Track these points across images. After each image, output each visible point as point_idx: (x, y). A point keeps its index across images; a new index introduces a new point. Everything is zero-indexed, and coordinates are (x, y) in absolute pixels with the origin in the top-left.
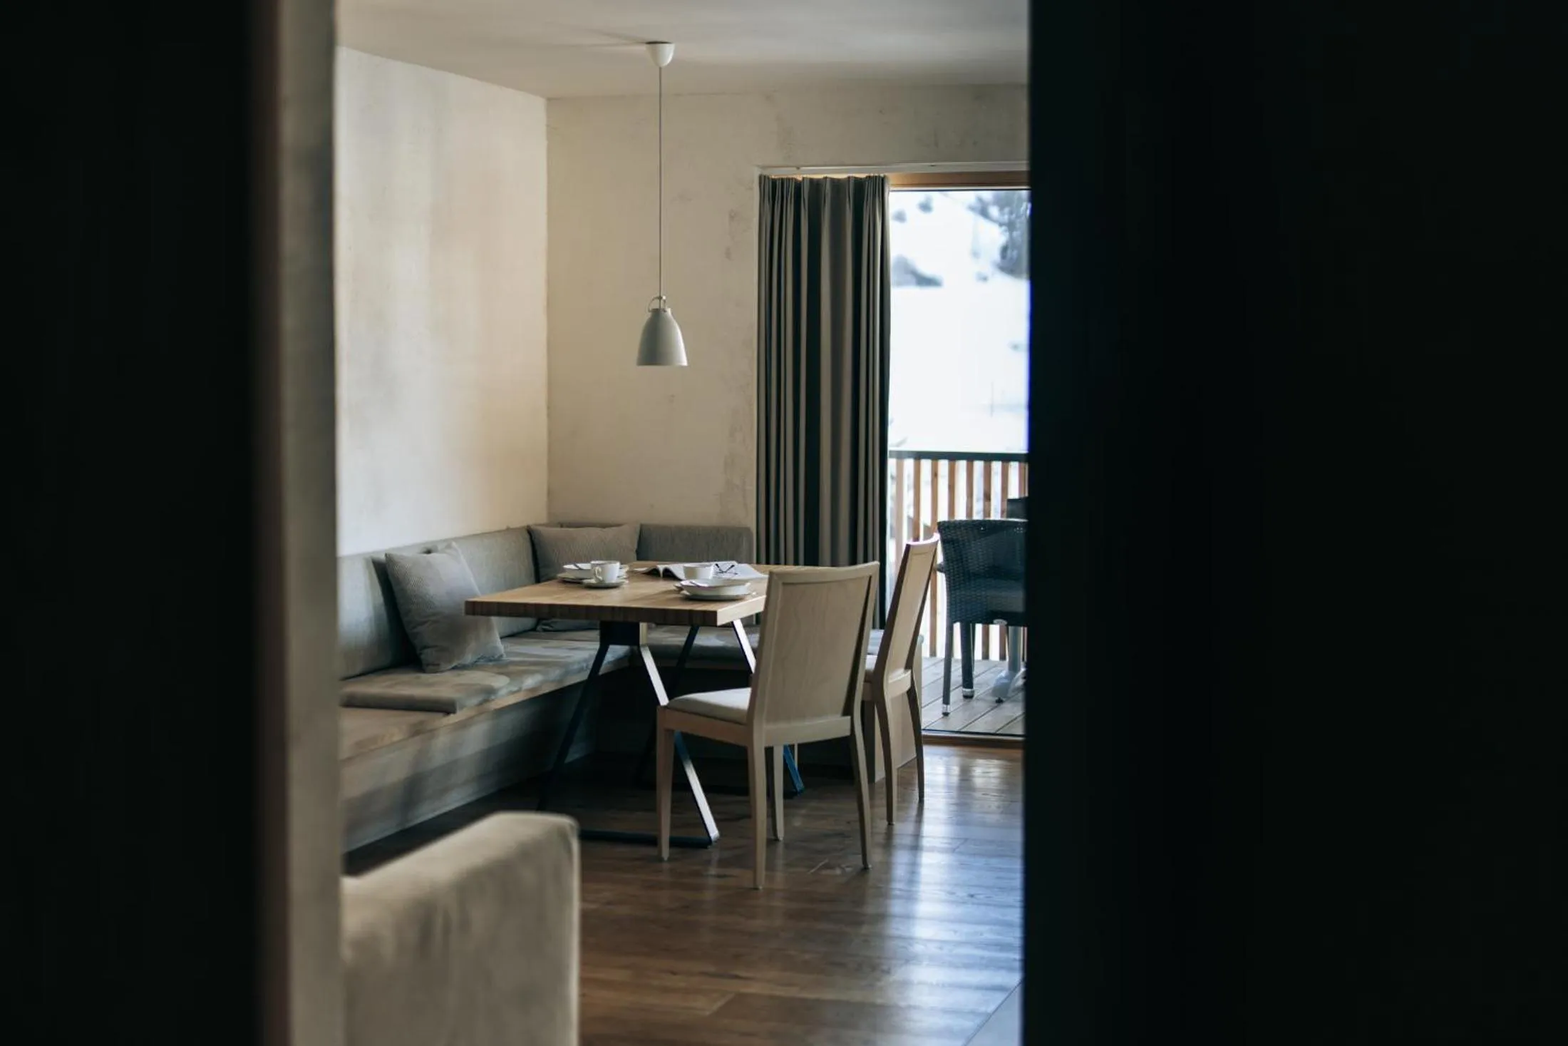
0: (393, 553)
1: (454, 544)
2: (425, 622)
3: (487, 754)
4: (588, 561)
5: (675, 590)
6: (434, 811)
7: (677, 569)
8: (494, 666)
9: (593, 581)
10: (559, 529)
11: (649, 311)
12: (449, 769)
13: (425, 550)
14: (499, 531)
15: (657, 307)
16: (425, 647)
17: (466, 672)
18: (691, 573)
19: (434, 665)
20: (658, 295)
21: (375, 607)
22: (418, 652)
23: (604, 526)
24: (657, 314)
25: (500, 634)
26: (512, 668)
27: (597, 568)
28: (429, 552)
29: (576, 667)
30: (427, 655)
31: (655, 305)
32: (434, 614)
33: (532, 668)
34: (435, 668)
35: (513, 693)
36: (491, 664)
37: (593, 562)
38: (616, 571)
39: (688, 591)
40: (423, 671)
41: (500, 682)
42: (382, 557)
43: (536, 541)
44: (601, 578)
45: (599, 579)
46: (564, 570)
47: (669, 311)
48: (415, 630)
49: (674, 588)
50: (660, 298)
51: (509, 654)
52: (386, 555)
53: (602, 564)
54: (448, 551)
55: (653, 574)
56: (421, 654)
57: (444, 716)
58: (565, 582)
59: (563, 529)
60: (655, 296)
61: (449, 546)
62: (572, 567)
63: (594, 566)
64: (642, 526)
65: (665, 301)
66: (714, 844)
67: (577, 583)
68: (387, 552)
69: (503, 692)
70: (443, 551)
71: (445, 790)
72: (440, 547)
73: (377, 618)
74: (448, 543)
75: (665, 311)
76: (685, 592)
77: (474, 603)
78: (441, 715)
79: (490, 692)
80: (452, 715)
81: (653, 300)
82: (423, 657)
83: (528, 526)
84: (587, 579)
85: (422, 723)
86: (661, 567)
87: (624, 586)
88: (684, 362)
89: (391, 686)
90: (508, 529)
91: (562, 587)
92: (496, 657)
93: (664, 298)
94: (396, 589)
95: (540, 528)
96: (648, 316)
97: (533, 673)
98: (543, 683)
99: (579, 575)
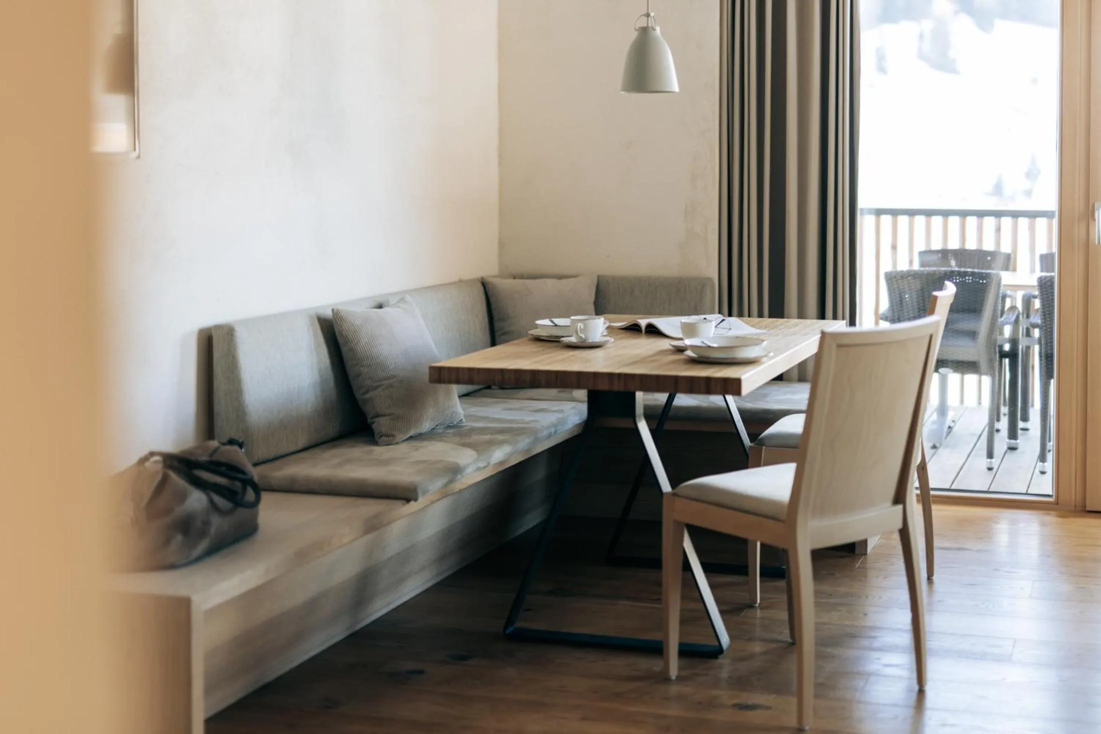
0: (340, 308)
1: (408, 298)
2: (379, 386)
3: (447, 534)
4: (566, 315)
5: (669, 350)
6: (389, 604)
7: (668, 324)
8: (454, 435)
9: (573, 339)
10: (511, 281)
11: (636, 30)
12: (404, 556)
13: (375, 304)
14: (454, 283)
15: (645, 25)
16: (378, 416)
17: (425, 443)
18: (690, 330)
19: (388, 436)
20: (645, 12)
21: (320, 370)
22: (369, 421)
23: (560, 277)
24: (645, 32)
25: (458, 394)
26: (475, 438)
27: (579, 325)
28: (380, 306)
29: (545, 433)
30: (381, 425)
31: (643, 23)
32: (388, 378)
33: (500, 437)
34: (389, 439)
35: (478, 469)
36: (451, 431)
37: (573, 318)
38: (597, 328)
39: (694, 352)
40: (376, 443)
41: (465, 457)
42: (328, 313)
43: (490, 294)
44: (583, 336)
45: (581, 337)
46: (536, 326)
47: (658, 29)
48: (368, 396)
49: (671, 347)
50: (648, 15)
51: (467, 417)
52: (333, 310)
53: (585, 320)
54: (401, 305)
55: (634, 329)
56: (373, 423)
57: (404, 505)
58: (538, 339)
59: (516, 280)
60: (643, 13)
61: (402, 300)
62: (546, 322)
63: (574, 321)
64: (598, 277)
65: (653, 17)
66: (725, 652)
67: (553, 341)
68: (335, 308)
69: (469, 470)
70: (395, 305)
71: (400, 581)
72: (393, 301)
73: (323, 381)
74: (401, 297)
75: (655, 30)
76: (690, 353)
77: (440, 369)
78: (399, 503)
79: (455, 471)
80: (412, 503)
81: (642, 16)
82: (374, 426)
83: (482, 278)
84: (563, 337)
85: (376, 516)
86: (643, 323)
87: (609, 345)
88: (676, 88)
89: (340, 465)
90: (461, 281)
91: (534, 348)
92: (455, 423)
93: (652, 14)
94: (344, 350)
95: (491, 280)
96: (634, 35)
97: (501, 443)
98: (511, 455)
99: (556, 332)
